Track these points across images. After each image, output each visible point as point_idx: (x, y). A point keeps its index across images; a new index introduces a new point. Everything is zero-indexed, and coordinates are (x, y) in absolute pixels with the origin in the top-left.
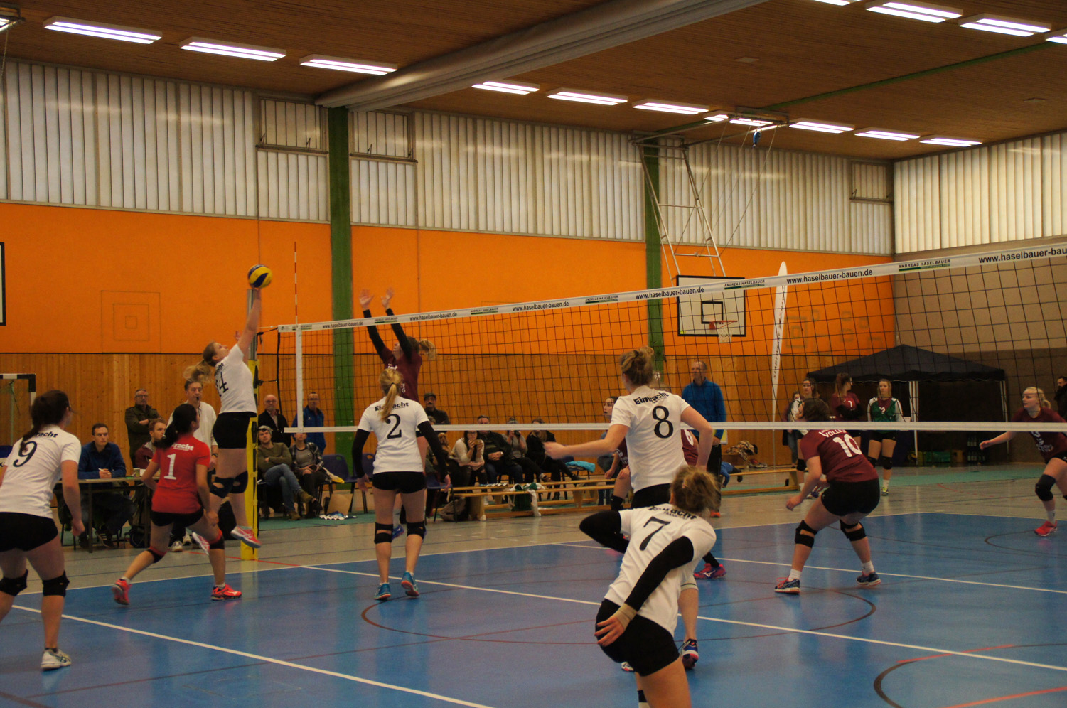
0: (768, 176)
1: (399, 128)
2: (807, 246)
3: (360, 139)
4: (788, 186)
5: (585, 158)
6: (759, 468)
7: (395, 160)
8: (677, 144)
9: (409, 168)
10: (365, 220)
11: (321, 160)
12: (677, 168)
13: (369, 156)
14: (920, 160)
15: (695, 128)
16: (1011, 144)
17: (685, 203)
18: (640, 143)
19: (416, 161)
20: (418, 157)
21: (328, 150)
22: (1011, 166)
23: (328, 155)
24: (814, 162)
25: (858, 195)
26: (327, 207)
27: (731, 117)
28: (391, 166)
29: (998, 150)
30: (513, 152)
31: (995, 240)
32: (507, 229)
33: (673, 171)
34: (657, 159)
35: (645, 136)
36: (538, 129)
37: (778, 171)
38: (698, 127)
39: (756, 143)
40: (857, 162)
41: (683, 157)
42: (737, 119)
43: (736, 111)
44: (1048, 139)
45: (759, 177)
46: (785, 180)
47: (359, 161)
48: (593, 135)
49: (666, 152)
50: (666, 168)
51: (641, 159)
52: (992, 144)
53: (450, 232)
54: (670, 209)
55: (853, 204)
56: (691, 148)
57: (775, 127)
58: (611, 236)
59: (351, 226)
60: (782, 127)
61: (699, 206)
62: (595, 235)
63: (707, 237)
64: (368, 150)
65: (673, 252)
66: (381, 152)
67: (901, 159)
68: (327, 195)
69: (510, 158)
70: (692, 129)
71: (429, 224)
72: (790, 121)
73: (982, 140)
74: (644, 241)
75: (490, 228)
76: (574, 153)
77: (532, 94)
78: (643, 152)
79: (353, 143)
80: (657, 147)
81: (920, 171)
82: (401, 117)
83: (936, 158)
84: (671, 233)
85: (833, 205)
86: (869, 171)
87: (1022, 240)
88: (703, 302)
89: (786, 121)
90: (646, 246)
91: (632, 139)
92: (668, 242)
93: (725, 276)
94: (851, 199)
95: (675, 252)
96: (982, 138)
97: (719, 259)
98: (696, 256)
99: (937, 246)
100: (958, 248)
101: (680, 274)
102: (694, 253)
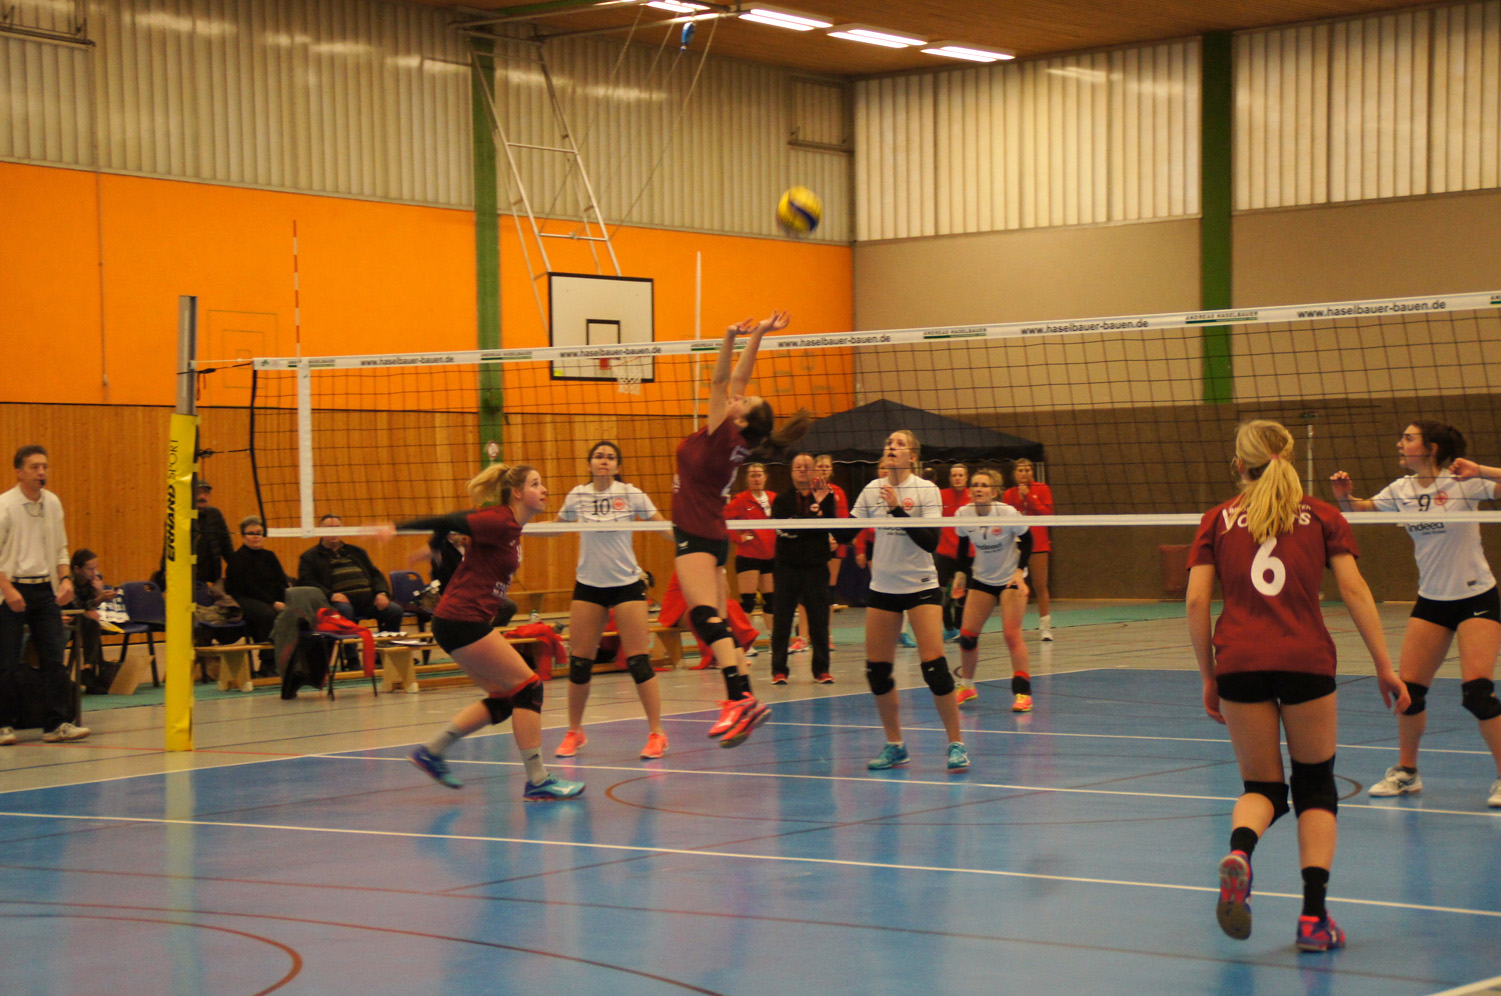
2: (723, 226)
4: (696, 116)
7: (54, 38)
8: (523, 32)
9: (79, 56)
13: (7, 29)
14: (901, 81)
15: (580, 11)
16: (1058, 61)
17: (536, 141)
19: (91, 44)
20: (94, 35)
22: (1057, 99)
25: (800, 137)
28: (47, 50)
29: (1034, 72)
31: (1029, 223)
33: (518, 83)
34: (491, 59)
35: (481, 18)
39: (686, 44)
40: (800, 82)
41: (534, 56)
42: (664, 0)
44: (1118, 55)
45: (651, 97)
49: (505, 47)
50: (507, 78)
51: (469, 59)
52: (1031, 59)
53: (154, 180)
55: (793, 153)
56: (547, 41)
57: (714, 15)
58: (418, 195)
60: (729, 19)
62: (394, 192)
63: (582, 206)
65: (536, 230)
67: (868, 79)
71: (117, 163)
72: (744, 7)
73: (1015, 51)
74: (472, 209)
75: (220, 174)
78: (471, 45)
80: (491, 39)
81: (901, 100)
83: (928, 79)
85: (763, 153)
86: (817, 96)
87: (1074, 225)
88: (590, 321)
89: (734, 8)
90: (474, 217)
91: (455, 22)
92: (526, 212)
93: (620, 275)
94: (790, 143)
95: (540, 232)
96: (1013, 49)
97: (609, 244)
98: (572, 238)
99: (930, 231)
100: (966, 235)
101: (550, 270)
102: (570, 235)
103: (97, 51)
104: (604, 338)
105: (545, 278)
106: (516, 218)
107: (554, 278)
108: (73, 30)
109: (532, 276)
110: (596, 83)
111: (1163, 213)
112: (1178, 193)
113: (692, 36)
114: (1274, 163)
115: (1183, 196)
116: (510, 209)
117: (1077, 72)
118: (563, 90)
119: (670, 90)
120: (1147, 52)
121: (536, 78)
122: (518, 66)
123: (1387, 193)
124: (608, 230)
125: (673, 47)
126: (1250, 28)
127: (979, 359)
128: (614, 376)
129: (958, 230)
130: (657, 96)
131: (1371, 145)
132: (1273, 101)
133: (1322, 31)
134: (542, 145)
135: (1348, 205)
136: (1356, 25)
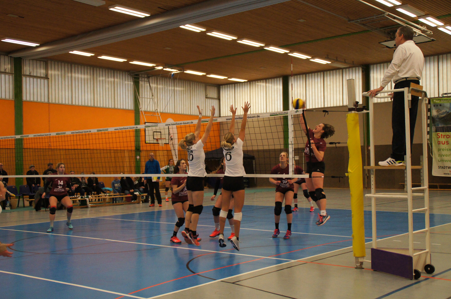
0: (178, 89)
1: (42, 66)
3: (27, 69)
4: (185, 92)
5: (113, 79)
7: (41, 78)
8: (146, 76)
9: (46, 81)
10: (28, 99)
11: (11, 77)
12: (146, 85)
13: (30, 76)
14: (229, 85)
16: (257, 82)
17: (148, 97)
18: (132, 75)
19: (49, 79)
20: (49, 77)
21: (14, 73)
22: (257, 89)
23: (14, 75)
24: (193, 85)
25: (208, 96)
26: (13, 95)
27: (164, 68)
28: (39, 80)
29: (252, 83)
30: (86, 76)
32: (83, 104)
33: (144, 86)
34: (139, 81)
35: (134, 73)
36: (95, 69)
37: (181, 87)
38: (153, 71)
39: (172, 77)
40: (208, 85)
42: (166, 69)
43: (166, 66)
44: (268, 80)
45: (174, 88)
46: (184, 90)
47: (26, 77)
48: (115, 72)
49: (142, 79)
50: (142, 85)
51: (133, 81)
52: (251, 81)
53: (62, 105)
54: (143, 99)
55: (206, 99)
56: (151, 78)
57: (179, 72)
58: (122, 108)
59: (23, 101)
60: (182, 72)
61: (153, 98)
62: (116, 107)
63: (156, 109)
64: (30, 74)
66: (35, 74)
67: (222, 85)
68: (13, 90)
69: (84, 79)
70: (150, 71)
71: (54, 102)
72: (184, 70)
73: (248, 80)
74: (134, 110)
75: (77, 104)
76: (108, 78)
77: (92, 56)
78: (134, 79)
79: (24, 71)
80: (138, 77)
81: (229, 89)
82: (43, 62)
83: (233, 85)
84: (143, 107)
85: (200, 100)
86: (212, 89)
88: (154, 132)
90: (134, 112)
91: (130, 74)
94: (206, 97)
95: (145, 114)
97: (160, 117)
102: (151, 115)
103: (50, 80)
104: (157, 136)
106: (140, 111)
107: (146, 123)
108: (45, 76)
115: (280, 107)
117: (260, 83)
120: (273, 80)
123: (317, 107)
124: (160, 114)
126: (291, 75)
128: (159, 143)
131: (314, 98)
133: (304, 76)
136: (310, 75)
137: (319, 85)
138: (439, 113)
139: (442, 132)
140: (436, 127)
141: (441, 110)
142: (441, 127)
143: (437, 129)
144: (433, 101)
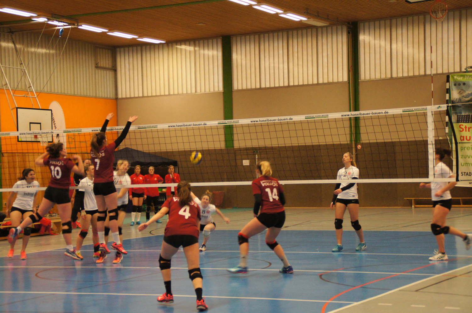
2: (75, 93)
4: (65, 58)
6: (53, 216)
15: (25, 24)
22: (179, 54)
24: (77, 46)
25: (99, 65)
27: (49, 20)
29: (172, 47)
31: (172, 93)
39: (61, 35)
40: (99, 48)
41: (10, 38)
42: (53, 21)
43: (52, 17)
44: (197, 42)
52: (171, 43)
57: (70, 27)
60: (75, 28)
65: (12, 93)
67: (121, 48)
72: (79, 24)
73: (166, 40)
81: (131, 54)
83: (139, 48)
85: (88, 71)
86: (104, 53)
87: (185, 94)
88: (30, 123)
89: (76, 24)
92: (9, 88)
93: (41, 108)
94: (96, 67)
96: (166, 39)
97: (37, 98)
98: (24, 96)
99: (141, 95)
100: (152, 96)
101: (17, 107)
104: (35, 129)
105: (15, 109)
106: (5, 90)
107: (18, 109)
109: (11, 109)
110: (31, 47)
111: (212, 90)
112: (216, 84)
113: (63, 33)
114: (244, 76)
115: (218, 85)
116: (3, 87)
117: (185, 47)
118: (20, 49)
119: (56, 50)
120: (206, 41)
121: (11, 45)
122: (4, 41)
123: (277, 85)
124: (36, 94)
125: (57, 36)
126: (236, 35)
127: (155, 135)
128: (39, 141)
129: (150, 95)
130: (52, 52)
131: (272, 71)
132: (243, 57)
133: (257, 36)
134: (14, 66)
135: (266, 89)
136: (266, 35)
137: (281, 52)
138: (462, 95)
139: (466, 122)
140: (458, 116)
141: (465, 91)
142: (465, 116)
143: (459, 119)
144: (453, 77)
